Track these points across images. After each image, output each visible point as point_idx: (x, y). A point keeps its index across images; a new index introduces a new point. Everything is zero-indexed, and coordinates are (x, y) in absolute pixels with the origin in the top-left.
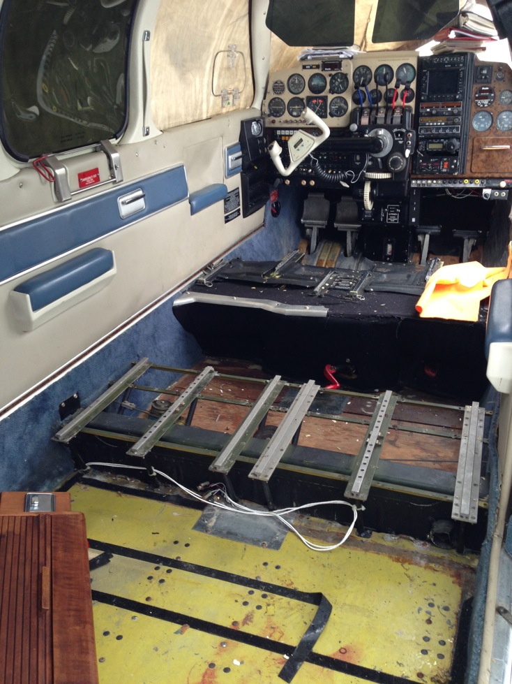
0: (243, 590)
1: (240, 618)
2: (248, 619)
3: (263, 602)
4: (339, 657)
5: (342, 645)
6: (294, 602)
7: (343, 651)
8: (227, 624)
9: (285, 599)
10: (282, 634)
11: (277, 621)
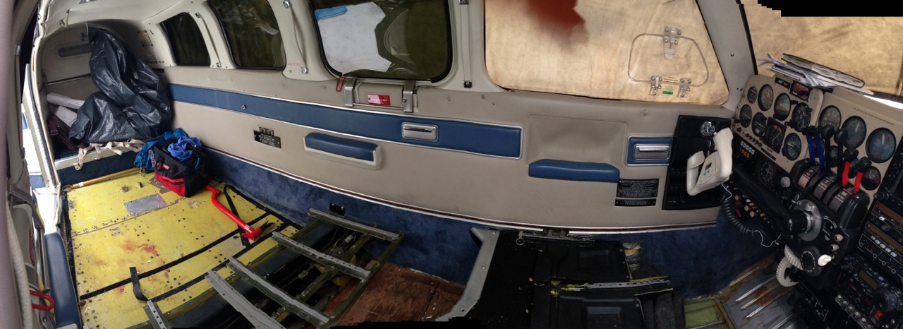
0: (183, 283)
1: (169, 273)
2: (167, 276)
3: (169, 285)
4: (121, 287)
5: (124, 292)
6: (158, 294)
7: (122, 290)
8: (171, 269)
9: (163, 292)
10: (149, 280)
11: (157, 284)
